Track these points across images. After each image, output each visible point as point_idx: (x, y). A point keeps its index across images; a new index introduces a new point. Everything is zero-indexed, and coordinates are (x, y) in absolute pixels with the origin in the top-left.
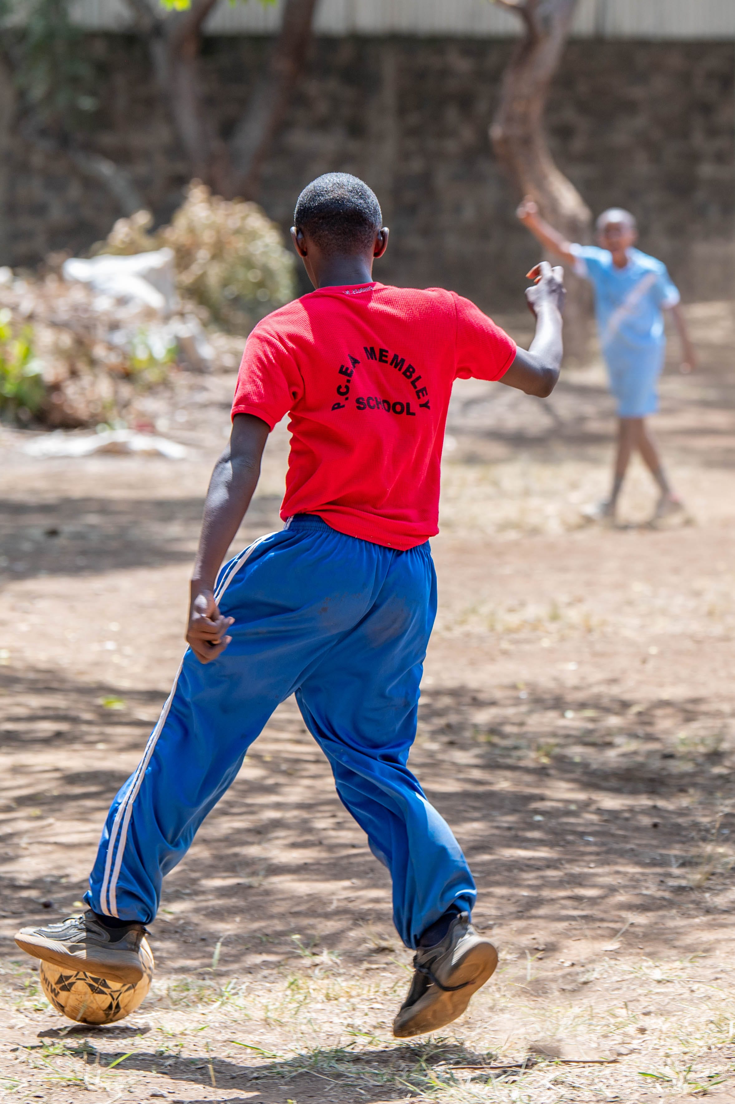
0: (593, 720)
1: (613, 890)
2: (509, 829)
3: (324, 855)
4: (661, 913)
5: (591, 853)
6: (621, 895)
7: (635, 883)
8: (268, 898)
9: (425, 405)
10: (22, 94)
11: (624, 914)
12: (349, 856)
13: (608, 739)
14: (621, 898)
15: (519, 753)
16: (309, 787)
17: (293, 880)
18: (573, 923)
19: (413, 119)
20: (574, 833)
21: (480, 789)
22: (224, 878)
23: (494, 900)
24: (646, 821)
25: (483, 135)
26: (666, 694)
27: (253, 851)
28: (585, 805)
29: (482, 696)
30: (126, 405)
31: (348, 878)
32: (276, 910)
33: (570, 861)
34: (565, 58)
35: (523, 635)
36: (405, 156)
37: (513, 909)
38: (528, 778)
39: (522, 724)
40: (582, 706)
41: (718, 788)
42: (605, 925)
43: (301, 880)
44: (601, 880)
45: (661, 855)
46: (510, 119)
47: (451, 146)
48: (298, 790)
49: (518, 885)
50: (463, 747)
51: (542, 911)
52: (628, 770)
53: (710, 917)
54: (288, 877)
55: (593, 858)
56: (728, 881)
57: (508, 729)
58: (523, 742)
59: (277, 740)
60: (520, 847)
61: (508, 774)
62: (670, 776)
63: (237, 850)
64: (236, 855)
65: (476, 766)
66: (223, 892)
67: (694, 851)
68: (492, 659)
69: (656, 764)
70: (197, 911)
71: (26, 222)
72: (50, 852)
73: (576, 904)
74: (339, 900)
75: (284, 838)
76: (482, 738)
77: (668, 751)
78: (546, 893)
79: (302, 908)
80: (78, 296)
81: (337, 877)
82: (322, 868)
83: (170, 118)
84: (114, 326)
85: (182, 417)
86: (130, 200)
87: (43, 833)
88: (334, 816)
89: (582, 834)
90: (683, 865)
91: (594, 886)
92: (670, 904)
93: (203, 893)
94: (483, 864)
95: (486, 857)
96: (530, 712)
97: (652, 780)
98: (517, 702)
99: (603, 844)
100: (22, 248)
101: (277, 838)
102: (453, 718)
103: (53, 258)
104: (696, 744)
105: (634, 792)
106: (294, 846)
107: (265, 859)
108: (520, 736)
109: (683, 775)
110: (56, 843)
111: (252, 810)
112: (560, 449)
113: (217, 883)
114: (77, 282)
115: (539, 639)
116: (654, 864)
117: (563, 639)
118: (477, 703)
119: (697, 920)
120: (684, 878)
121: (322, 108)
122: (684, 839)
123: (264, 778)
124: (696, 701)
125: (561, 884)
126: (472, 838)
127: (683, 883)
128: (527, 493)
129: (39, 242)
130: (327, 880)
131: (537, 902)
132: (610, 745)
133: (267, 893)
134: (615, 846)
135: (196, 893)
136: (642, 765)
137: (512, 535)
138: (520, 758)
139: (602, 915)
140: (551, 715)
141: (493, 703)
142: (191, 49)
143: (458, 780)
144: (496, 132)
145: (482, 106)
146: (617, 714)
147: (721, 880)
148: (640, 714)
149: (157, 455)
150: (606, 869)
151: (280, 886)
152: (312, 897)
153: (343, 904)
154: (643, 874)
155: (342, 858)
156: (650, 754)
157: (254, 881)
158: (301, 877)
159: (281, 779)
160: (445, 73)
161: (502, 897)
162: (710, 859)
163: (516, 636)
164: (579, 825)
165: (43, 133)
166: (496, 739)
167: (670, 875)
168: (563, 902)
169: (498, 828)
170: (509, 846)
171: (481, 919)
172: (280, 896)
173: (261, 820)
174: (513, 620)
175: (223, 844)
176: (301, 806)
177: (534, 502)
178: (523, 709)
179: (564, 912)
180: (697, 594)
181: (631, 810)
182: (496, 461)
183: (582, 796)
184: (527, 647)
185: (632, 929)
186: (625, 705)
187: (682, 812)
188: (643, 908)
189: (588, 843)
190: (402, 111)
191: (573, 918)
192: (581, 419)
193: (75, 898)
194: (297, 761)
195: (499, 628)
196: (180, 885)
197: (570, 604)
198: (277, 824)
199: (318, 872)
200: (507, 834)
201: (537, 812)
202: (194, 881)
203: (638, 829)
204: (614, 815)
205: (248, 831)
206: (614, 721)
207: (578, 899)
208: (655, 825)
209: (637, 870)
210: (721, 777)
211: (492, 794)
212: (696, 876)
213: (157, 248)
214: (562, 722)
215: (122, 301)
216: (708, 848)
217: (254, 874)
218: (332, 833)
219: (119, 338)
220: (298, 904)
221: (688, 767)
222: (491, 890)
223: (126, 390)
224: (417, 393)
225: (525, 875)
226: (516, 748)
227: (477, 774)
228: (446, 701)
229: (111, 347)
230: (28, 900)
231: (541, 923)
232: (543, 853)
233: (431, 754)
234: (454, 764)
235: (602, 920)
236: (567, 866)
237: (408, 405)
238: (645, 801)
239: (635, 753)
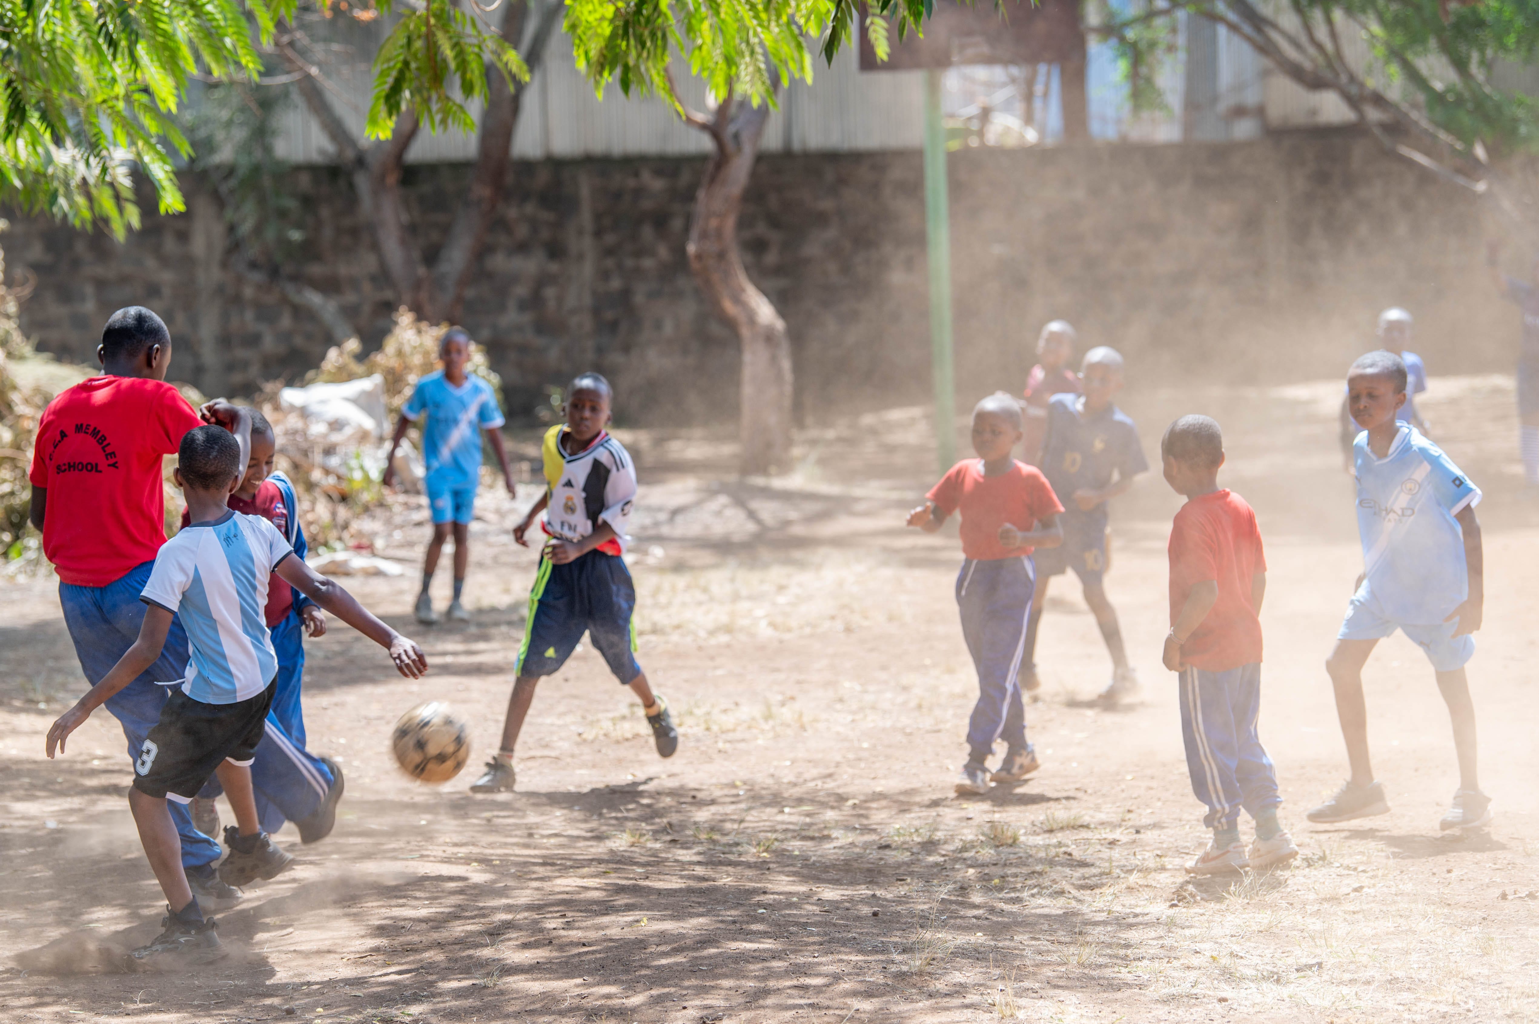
0: (808, 815)
1: (837, 978)
2: (734, 922)
3: (555, 954)
4: (884, 999)
5: (814, 943)
6: (846, 982)
7: (859, 970)
8: (502, 998)
9: (114, 465)
10: (232, 229)
11: (849, 1001)
12: (579, 954)
13: (826, 833)
14: (846, 985)
15: (740, 848)
16: (537, 889)
17: (527, 980)
18: (800, 1011)
19: (610, 239)
20: (797, 924)
21: (705, 885)
22: (459, 980)
23: (723, 992)
24: (866, 910)
25: (680, 251)
26: (879, 787)
27: (486, 953)
28: (806, 897)
29: (700, 795)
30: (346, 526)
31: (580, 976)
32: (511, 1009)
33: (795, 952)
34: (754, 174)
35: (738, 735)
36: (605, 275)
37: (741, 1000)
38: (749, 873)
39: (742, 821)
40: (800, 801)
41: (934, 876)
42: (831, 1012)
43: (534, 980)
44: (824, 969)
45: (882, 942)
46: (704, 235)
47: (648, 263)
48: (528, 892)
49: (744, 977)
50: (685, 846)
51: (770, 1001)
52: (847, 862)
53: (932, 1001)
54: (522, 977)
55: (817, 947)
56: (948, 966)
57: (728, 826)
58: (743, 839)
59: (505, 845)
60: (745, 940)
61: (730, 869)
62: (886, 865)
63: (471, 952)
64: (470, 957)
65: (699, 863)
66: (458, 994)
67: (913, 938)
68: (711, 760)
69: (874, 855)
70: (434, 1012)
71: (241, 353)
72: (291, 960)
73: (802, 993)
74: (571, 997)
75: (517, 939)
76: (703, 836)
77: (883, 842)
78: (772, 984)
79: (538, 1006)
80: (293, 421)
81: (569, 975)
82: (554, 967)
83: (376, 247)
84: (329, 451)
85: (398, 535)
86: (340, 327)
87: (282, 942)
88: (564, 916)
89: (805, 925)
90: (904, 951)
91: (818, 975)
92: (894, 990)
93: (440, 994)
94: (710, 957)
95: (713, 951)
96: (750, 809)
97: (869, 870)
98: (736, 800)
99: (826, 934)
100: (237, 378)
101: (509, 939)
102: (675, 818)
103: (269, 387)
104: (911, 834)
105: (853, 883)
106: (525, 946)
107: (499, 960)
108: (738, 833)
109: (899, 865)
110: (295, 951)
111: (483, 913)
112: (765, 554)
113: (454, 984)
114: (292, 408)
115: (756, 738)
116: (875, 951)
117: (777, 737)
118: (697, 802)
119: (920, 1005)
120: (906, 964)
121: (522, 231)
122: (904, 927)
123: (494, 882)
124: (906, 793)
125: (787, 973)
126: (698, 932)
127: (905, 968)
128: (736, 597)
129: (254, 371)
130: (560, 978)
131: (766, 992)
132: (827, 838)
133: (502, 993)
134: (837, 935)
135: (434, 996)
136: (860, 856)
137: (723, 638)
138: (740, 855)
139: (827, 1003)
140: (770, 812)
141: (713, 802)
142: (392, 179)
143: (682, 877)
144: (692, 248)
145: (677, 224)
146: (833, 808)
147: (942, 965)
148: (855, 806)
149: (378, 573)
150: (830, 957)
151: (514, 986)
152: (545, 995)
153: (576, 1001)
154: (865, 962)
155: (573, 956)
156: (866, 845)
157: (489, 982)
158: (534, 976)
159: (511, 883)
160: (639, 193)
161: (730, 989)
162: (930, 944)
163: (730, 736)
164: (801, 916)
165: (253, 265)
166: (716, 837)
167: (893, 962)
168: (789, 991)
169: (722, 922)
170: (735, 940)
171: (711, 1011)
172: (515, 996)
173: (494, 922)
174: (728, 721)
175: (457, 947)
176: (529, 908)
177: (744, 606)
178: (743, 806)
179: (791, 1002)
180: (905, 689)
181: (851, 900)
182: (704, 568)
183: (802, 888)
184: (742, 746)
185: (857, 1016)
186: (841, 799)
187: (900, 900)
188: (868, 994)
189: (811, 934)
190: (598, 233)
191: (801, 1007)
192: (787, 523)
193: (316, 1005)
194: (526, 863)
195: (715, 728)
196: (417, 988)
197: (783, 704)
198: (508, 926)
199: (550, 971)
200: (732, 927)
201: (759, 905)
202: (432, 984)
203: (858, 918)
204: (835, 905)
205: (481, 933)
206: (830, 815)
207: (804, 988)
208: (875, 914)
209: (860, 958)
210: (937, 864)
211: (715, 889)
212: (916, 962)
213: (369, 374)
214: (780, 818)
215: (336, 425)
216: (928, 935)
217: (489, 974)
218: (562, 933)
219: (334, 462)
220: (533, 1003)
221: (905, 857)
222: (719, 982)
223: (343, 512)
224: (107, 455)
225: (752, 967)
226: (737, 844)
227: (700, 871)
228: (668, 801)
229: (327, 472)
230: (272, 1008)
231: (768, 1012)
232: (767, 944)
233: (654, 853)
234: (676, 861)
235: (828, 1008)
236: (791, 956)
237: (97, 465)
238: (864, 891)
239: (852, 844)
